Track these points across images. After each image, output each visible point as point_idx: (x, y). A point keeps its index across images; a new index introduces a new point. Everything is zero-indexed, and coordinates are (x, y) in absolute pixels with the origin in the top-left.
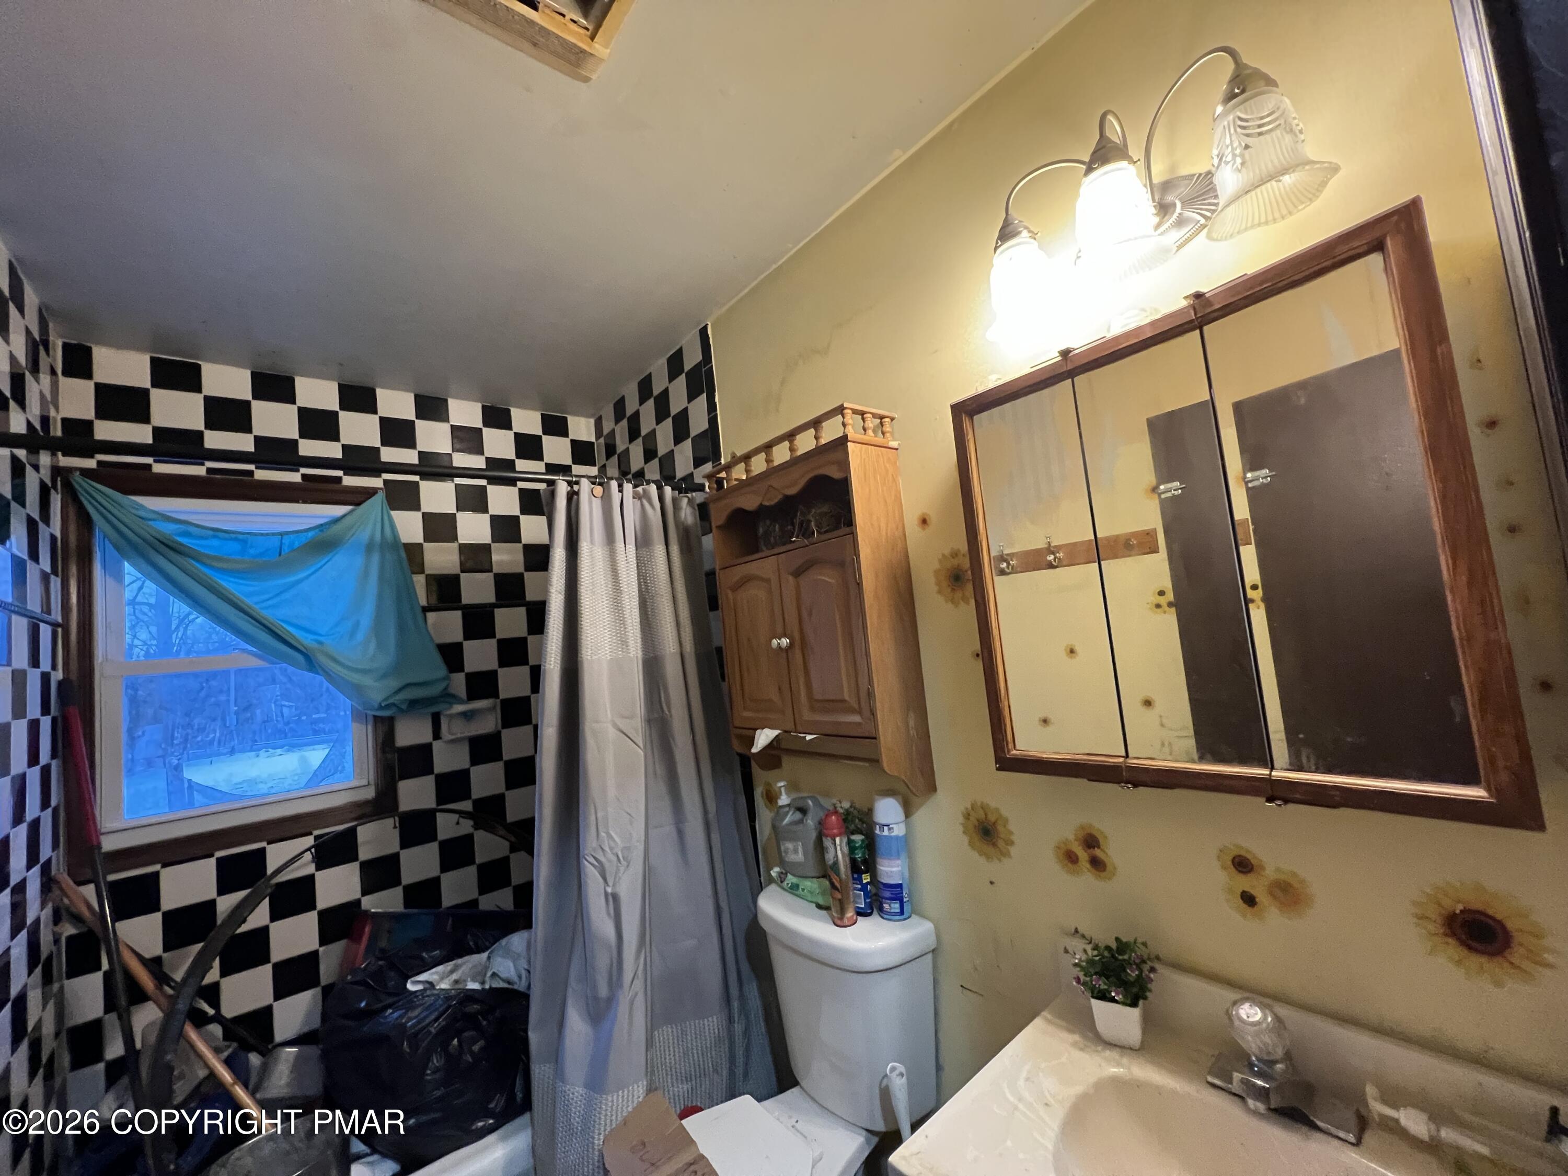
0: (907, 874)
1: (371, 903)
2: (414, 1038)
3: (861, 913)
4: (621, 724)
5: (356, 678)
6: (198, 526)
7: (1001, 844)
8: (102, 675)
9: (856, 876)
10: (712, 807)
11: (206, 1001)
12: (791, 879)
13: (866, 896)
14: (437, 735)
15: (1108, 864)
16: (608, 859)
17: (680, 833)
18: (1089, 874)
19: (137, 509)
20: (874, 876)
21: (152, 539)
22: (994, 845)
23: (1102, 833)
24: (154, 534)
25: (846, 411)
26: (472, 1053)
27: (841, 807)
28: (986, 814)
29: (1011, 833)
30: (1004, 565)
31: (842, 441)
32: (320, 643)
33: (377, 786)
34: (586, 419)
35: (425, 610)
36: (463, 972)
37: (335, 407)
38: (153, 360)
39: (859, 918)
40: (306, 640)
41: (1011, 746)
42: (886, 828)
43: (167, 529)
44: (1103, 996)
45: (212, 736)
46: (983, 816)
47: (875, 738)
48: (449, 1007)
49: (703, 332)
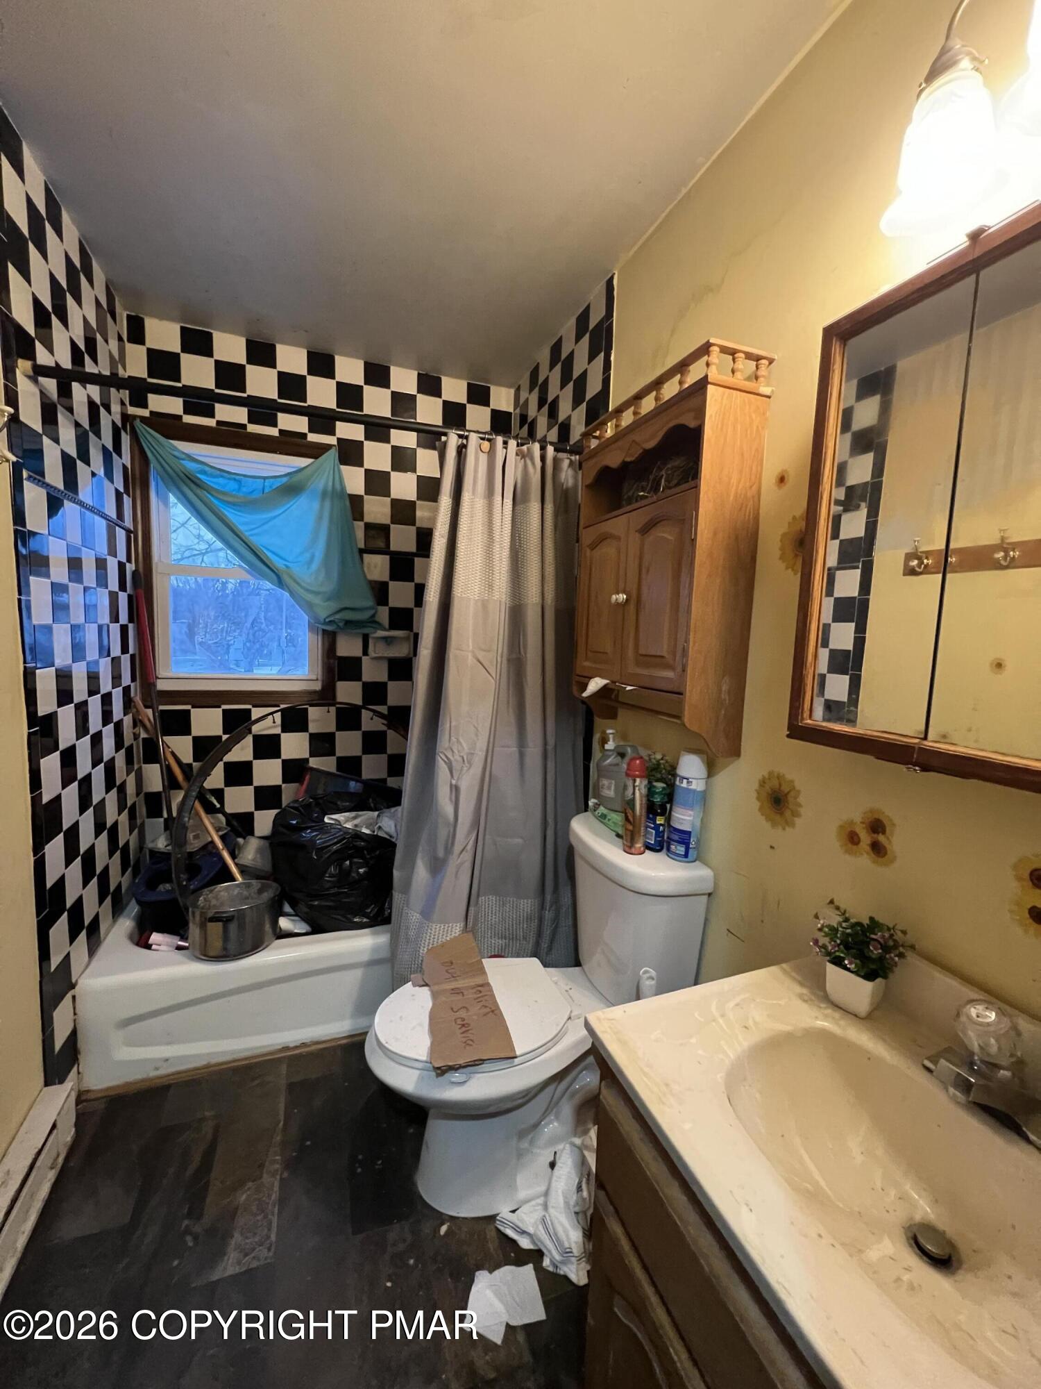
0: (698, 823)
1: (314, 763)
2: (320, 850)
3: (648, 847)
4: (481, 655)
5: (309, 597)
6: (211, 467)
7: (788, 813)
8: (157, 572)
9: (651, 816)
10: (551, 741)
11: (215, 798)
12: (602, 810)
13: (657, 835)
14: (365, 653)
15: (889, 852)
16: (455, 758)
17: (522, 755)
18: (865, 855)
19: (173, 450)
20: (668, 820)
21: (183, 475)
22: (782, 814)
23: (891, 820)
24: (183, 470)
25: (712, 348)
26: (358, 873)
27: (655, 759)
28: (780, 785)
29: (800, 805)
30: (915, 563)
31: (703, 384)
32: (287, 567)
33: (323, 681)
34: (507, 389)
35: (362, 552)
36: (361, 821)
37: (304, 371)
38: (182, 329)
39: (647, 851)
40: (278, 563)
41: (806, 714)
42: (685, 781)
43: (190, 466)
44: (838, 962)
45: (222, 626)
46: (778, 786)
47: (682, 694)
48: (344, 838)
49: (610, 283)
